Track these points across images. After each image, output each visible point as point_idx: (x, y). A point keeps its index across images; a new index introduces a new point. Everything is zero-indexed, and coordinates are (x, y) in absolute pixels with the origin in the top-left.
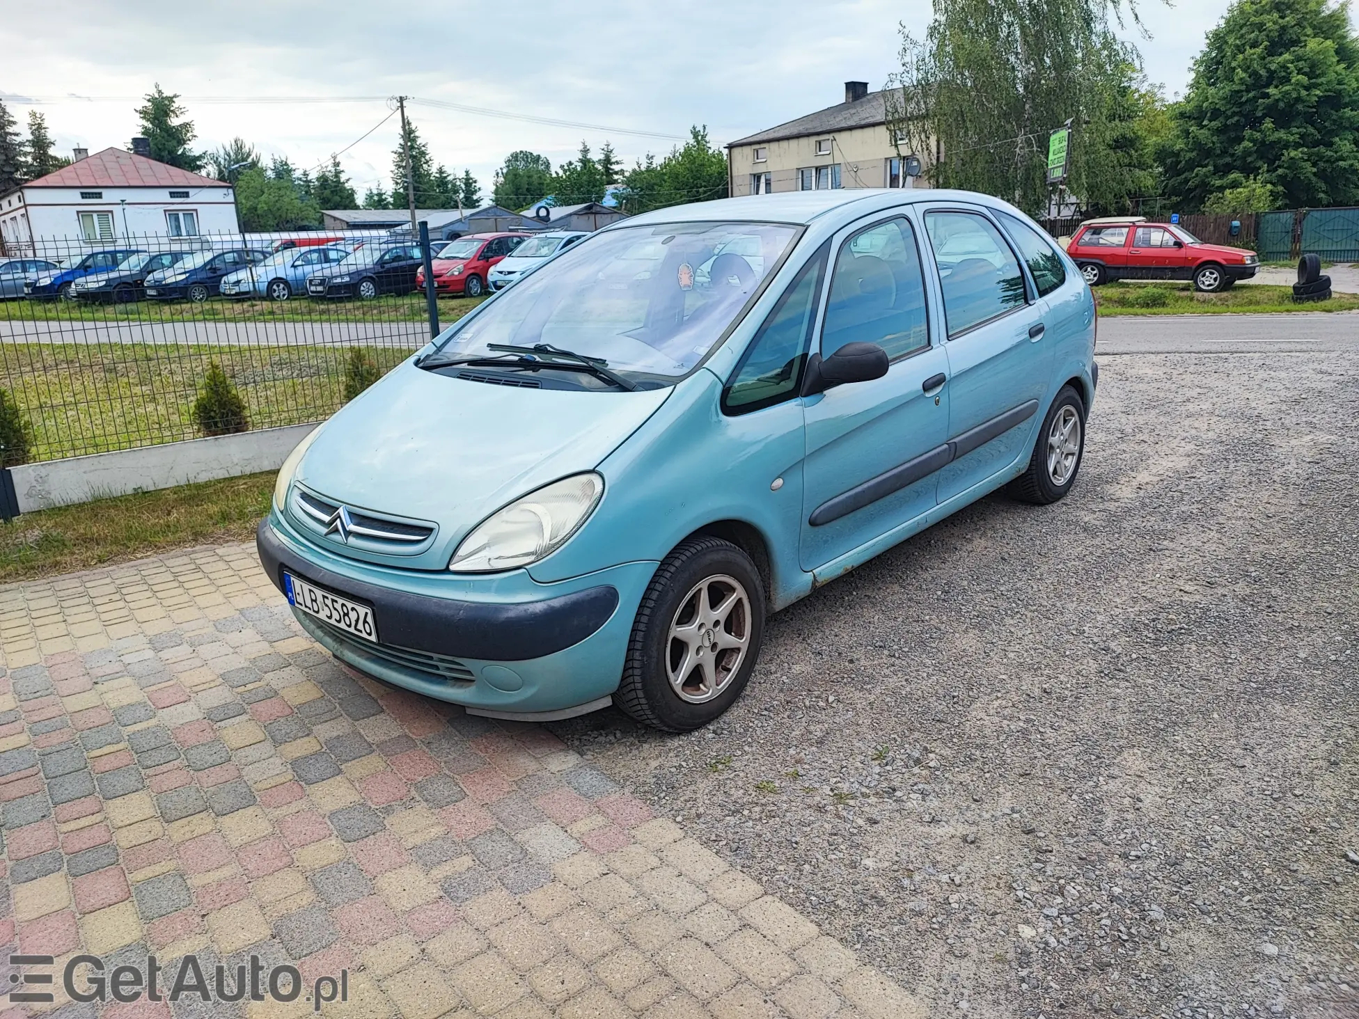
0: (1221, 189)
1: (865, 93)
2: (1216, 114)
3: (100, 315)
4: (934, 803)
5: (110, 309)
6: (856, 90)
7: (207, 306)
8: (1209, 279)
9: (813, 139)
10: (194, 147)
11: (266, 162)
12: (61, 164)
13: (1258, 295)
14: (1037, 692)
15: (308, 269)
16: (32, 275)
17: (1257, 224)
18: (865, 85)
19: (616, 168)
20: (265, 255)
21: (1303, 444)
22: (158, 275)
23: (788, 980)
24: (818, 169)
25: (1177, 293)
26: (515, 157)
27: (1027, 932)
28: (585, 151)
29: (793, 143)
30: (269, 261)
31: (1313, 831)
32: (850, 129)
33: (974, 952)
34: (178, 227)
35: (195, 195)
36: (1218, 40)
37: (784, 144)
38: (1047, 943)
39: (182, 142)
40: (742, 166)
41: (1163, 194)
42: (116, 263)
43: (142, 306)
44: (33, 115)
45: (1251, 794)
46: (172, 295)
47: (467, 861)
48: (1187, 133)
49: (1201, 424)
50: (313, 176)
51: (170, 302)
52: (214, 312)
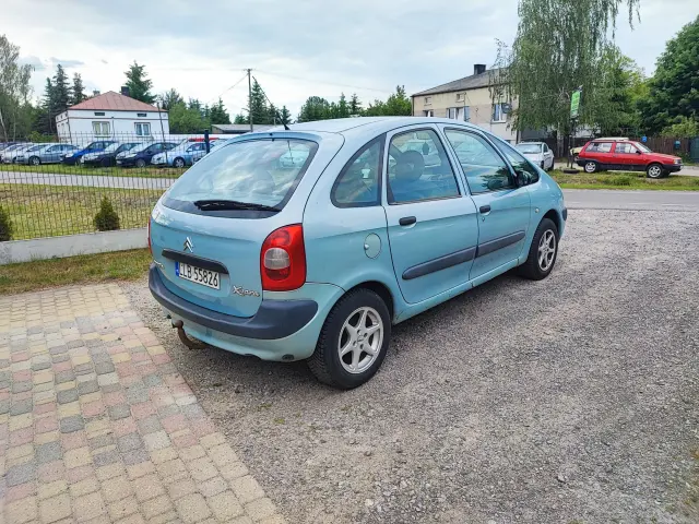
0: (671, 123)
1: (484, 70)
2: (670, 84)
3: (94, 172)
4: (361, 434)
5: (99, 170)
6: (480, 69)
7: (144, 170)
8: (654, 171)
9: (455, 94)
10: (152, 92)
11: (186, 101)
12: (86, 98)
13: (681, 181)
14: (442, 381)
15: (195, 152)
16: (64, 152)
17: (690, 144)
18: (484, 66)
19: (358, 106)
20: (175, 145)
21: (649, 260)
22: (122, 154)
23: (235, 518)
24: (458, 109)
25: (637, 178)
26: (311, 99)
27: (369, 503)
28: (343, 97)
29: (445, 95)
30: (177, 148)
31: (547, 463)
32: (474, 88)
33: (337, 512)
34: (141, 131)
35: (149, 115)
36: (672, 46)
37: (440, 96)
38: (376, 510)
39: (146, 89)
40: (419, 106)
41: (641, 126)
42: (104, 147)
43: (114, 169)
44: (76, 74)
45: (524, 441)
46: (128, 164)
47: (113, 447)
48: (654, 94)
49: (601, 247)
50: (210, 107)
51: (128, 167)
52: (146, 173)
